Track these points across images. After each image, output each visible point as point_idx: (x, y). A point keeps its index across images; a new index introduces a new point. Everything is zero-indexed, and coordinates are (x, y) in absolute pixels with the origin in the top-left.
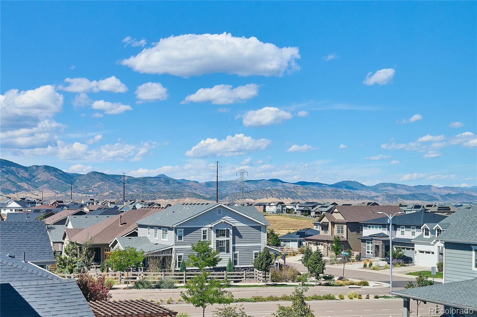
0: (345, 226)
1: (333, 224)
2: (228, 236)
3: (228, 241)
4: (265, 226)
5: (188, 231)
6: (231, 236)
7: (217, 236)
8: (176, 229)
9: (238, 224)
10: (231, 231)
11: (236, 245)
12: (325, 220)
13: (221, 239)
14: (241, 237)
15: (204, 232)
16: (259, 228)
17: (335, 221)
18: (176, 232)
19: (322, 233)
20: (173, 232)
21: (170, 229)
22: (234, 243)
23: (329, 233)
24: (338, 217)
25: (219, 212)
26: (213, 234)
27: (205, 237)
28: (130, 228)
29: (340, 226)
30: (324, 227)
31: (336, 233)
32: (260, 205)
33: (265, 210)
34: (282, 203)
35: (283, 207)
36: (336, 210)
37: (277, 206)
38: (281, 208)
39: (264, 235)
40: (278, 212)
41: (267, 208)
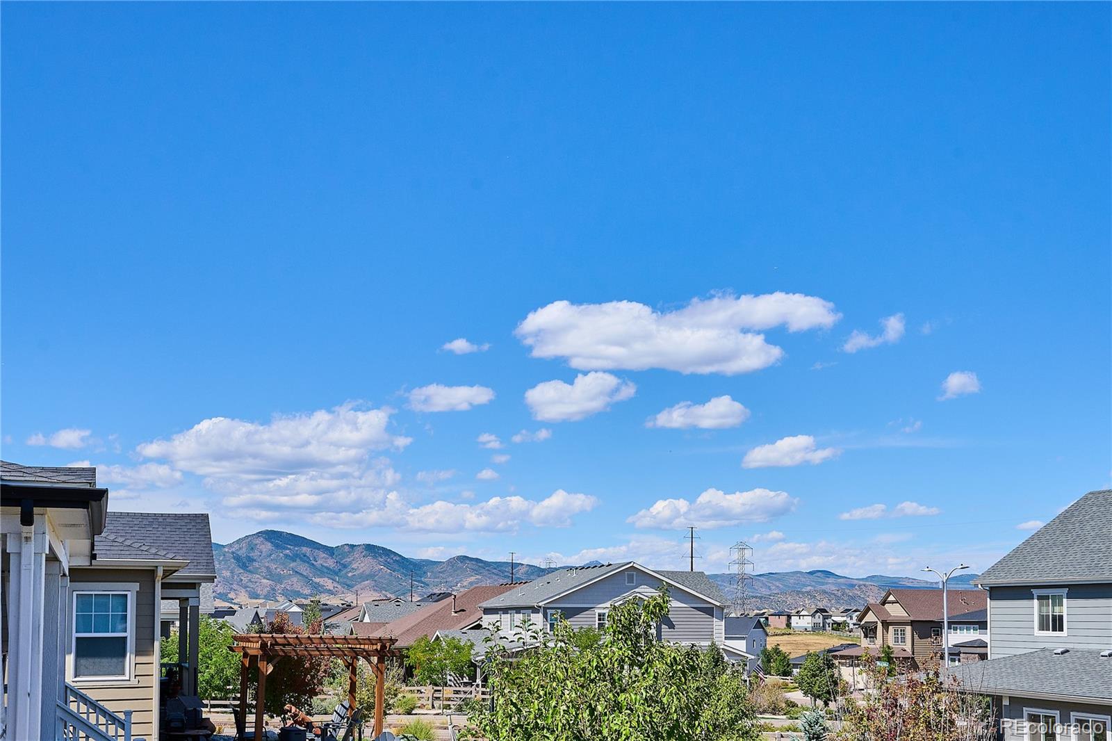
0: (908, 629)
1: (886, 624)
4: (721, 609)
5: (569, 613)
8: (545, 609)
12: (870, 617)
14: (671, 626)
15: (601, 617)
16: (709, 611)
17: (889, 620)
18: (545, 616)
19: (865, 643)
20: (541, 615)
21: (535, 610)
23: (879, 641)
24: (895, 611)
25: (631, 579)
28: (471, 620)
29: (900, 628)
30: (870, 631)
31: (891, 643)
32: (779, 615)
33: (789, 625)
34: (824, 611)
35: (825, 618)
36: (891, 598)
37: (813, 616)
38: (821, 621)
39: (719, 626)
40: (816, 629)
41: (794, 620)
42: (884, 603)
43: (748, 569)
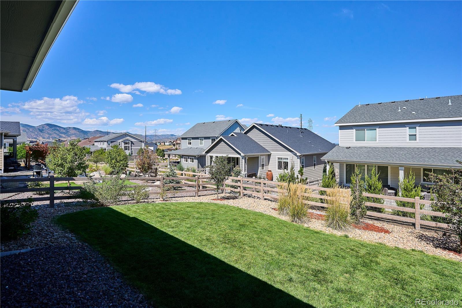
1: (177, 144)
2: (129, 144)
3: (129, 146)
4: (144, 141)
5: (112, 142)
6: (130, 144)
7: (124, 144)
8: (107, 141)
9: (133, 140)
10: (130, 142)
11: (132, 148)
12: (174, 143)
13: (126, 145)
14: (134, 144)
15: (119, 143)
16: (141, 142)
18: (107, 143)
19: (173, 147)
20: (106, 142)
21: (105, 141)
22: (131, 147)
23: (176, 147)
25: (125, 136)
26: (123, 144)
27: (119, 145)
28: (92, 143)
29: (179, 144)
30: (174, 145)
31: (178, 147)
32: (163, 142)
33: (165, 144)
34: (171, 142)
35: (171, 143)
36: (178, 139)
37: (169, 142)
38: (170, 143)
39: (143, 144)
40: (169, 145)
41: (165, 143)
42: (177, 140)
43: (157, 134)
